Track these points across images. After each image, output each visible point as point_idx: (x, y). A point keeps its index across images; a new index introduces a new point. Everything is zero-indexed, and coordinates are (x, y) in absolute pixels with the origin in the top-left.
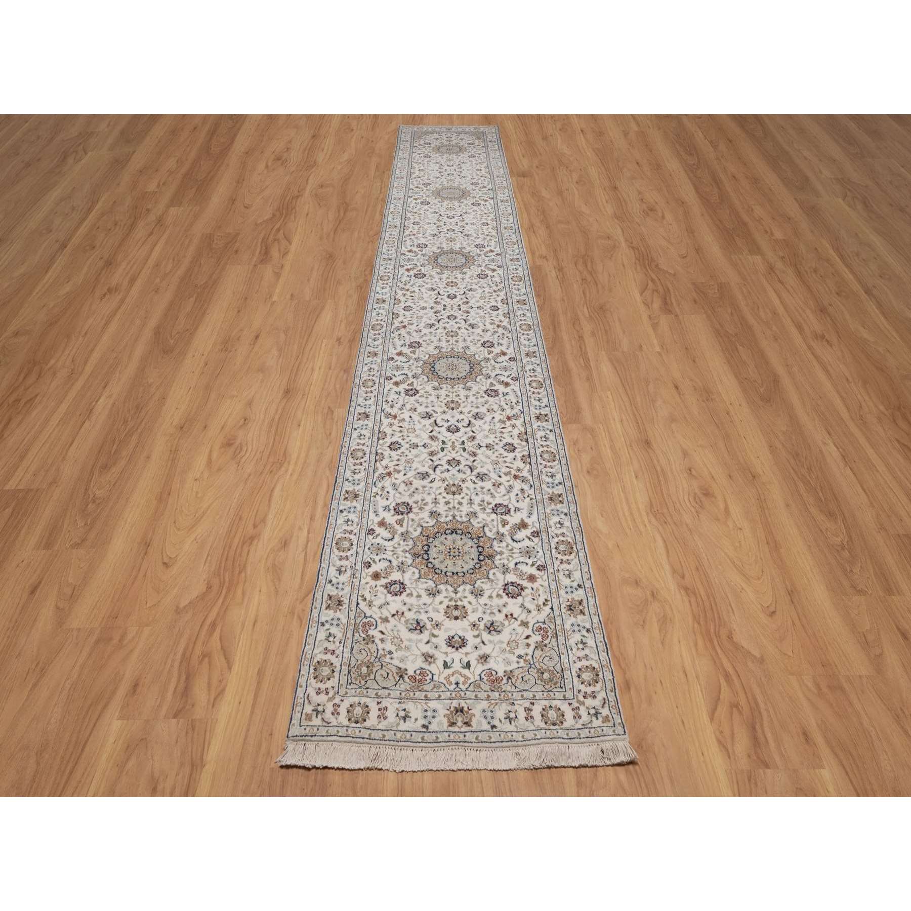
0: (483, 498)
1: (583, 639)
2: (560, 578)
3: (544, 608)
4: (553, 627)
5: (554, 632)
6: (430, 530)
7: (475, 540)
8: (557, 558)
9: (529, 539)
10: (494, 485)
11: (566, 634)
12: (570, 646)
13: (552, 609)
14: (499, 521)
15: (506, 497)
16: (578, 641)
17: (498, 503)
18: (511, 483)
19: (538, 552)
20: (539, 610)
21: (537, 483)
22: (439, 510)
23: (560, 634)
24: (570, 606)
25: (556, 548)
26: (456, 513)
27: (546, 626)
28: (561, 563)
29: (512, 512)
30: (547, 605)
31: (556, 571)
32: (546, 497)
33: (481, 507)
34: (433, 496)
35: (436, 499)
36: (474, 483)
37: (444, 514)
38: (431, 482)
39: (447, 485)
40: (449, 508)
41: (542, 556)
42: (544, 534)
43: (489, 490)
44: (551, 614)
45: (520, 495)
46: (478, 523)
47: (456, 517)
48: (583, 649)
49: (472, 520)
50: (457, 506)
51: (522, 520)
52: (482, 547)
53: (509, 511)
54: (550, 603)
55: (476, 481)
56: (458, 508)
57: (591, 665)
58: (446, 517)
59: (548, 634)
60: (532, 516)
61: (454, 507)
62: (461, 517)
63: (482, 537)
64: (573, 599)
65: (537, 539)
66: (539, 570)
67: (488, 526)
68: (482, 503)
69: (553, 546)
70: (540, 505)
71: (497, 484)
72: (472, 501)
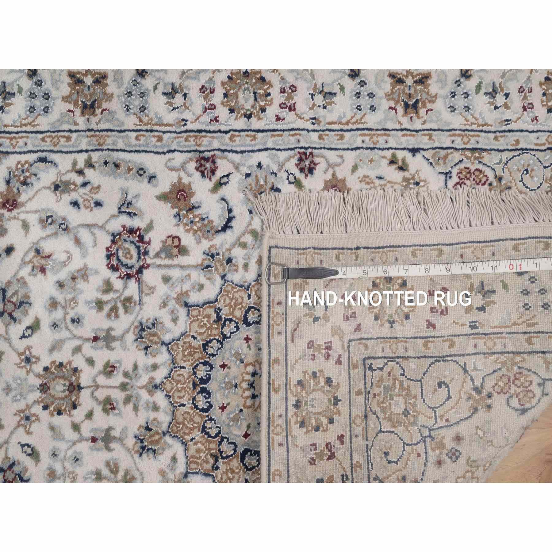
0: (87, 303)
1: (483, 90)
2: (335, 119)
3: (412, 169)
4: (456, 156)
5: (468, 153)
6: (198, 451)
7: (226, 331)
8: (278, 119)
9: (220, 184)
10: (43, 270)
11: (474, 127)
12: (501, 123)
13: (414, 151)
14: (168, 262)
15: (85, 235)
16: (491, 103)
17: (105, 262)
18: (33, 219)
19: (260, 166)
20: (417, 184)
21: (33, 142)
22: (134, 430)
23: (473, 140)
24: (406, 106)
25: (248, 116)
26: (144, 379)
27: (455, 171)
28: (292, 108)
29: (136, 223)
30: (404, 160)
31: (316, 127)
32: (82, 122)
33: (121, 311)
34: (84, 447)
35: (94, 440)
36: (34, 327)
37: (144, 416)
38: (34, 454)
39: (45, 408)
40: (127, 400)
41: (270, 157)
42: (206, 141)
43: (61, 285)
44: (428, 154)
45: (74, 196)
46: (175, 320)
47: (158, 381)
48: (507, 95)
49: (167, 338)
50: (118, 379)
51: (164, 197)
52: (247, 312)
53: (131, 231)
54: (400, 155)
55: (28, 321)
56: (126, 374)
57: (541, 84)
58: (156, 408)
59: (473, 168)
60: (151, 170)
61: (123, 387)
62: (155, 367)
63: (218, 311)
64: (389, 96)
65: (219, 162)
66: (311, 170)
67: (187, 293)
68: (107, 308)
69: (241, 123)
70: (109, 141)
71: (38, 262)
72: (102, 335)
